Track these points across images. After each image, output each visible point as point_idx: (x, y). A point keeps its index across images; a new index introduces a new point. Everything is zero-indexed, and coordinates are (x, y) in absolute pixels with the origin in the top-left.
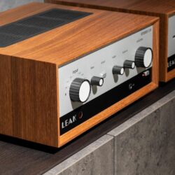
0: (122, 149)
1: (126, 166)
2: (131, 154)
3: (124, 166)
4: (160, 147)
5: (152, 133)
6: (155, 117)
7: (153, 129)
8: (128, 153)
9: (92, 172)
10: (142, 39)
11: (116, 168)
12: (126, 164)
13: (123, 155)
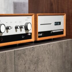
0: (18, 57)
1: (20, 65)
2: (22, 61)
3: (19, 64)
4: (35, 63)
5: (31, 56)
6: (33, 50)
7: (32, 54)
8: (21, 59)
9: (5, 60)
10: (27, 20)
11: (16, 63)
12: (20, 64)
13: (19, 59)
